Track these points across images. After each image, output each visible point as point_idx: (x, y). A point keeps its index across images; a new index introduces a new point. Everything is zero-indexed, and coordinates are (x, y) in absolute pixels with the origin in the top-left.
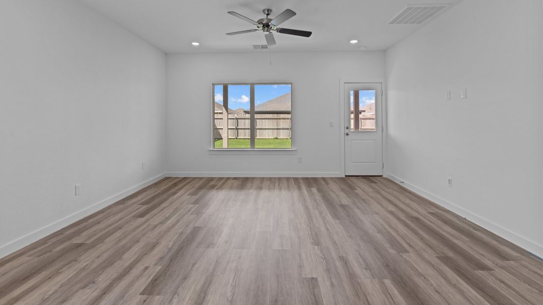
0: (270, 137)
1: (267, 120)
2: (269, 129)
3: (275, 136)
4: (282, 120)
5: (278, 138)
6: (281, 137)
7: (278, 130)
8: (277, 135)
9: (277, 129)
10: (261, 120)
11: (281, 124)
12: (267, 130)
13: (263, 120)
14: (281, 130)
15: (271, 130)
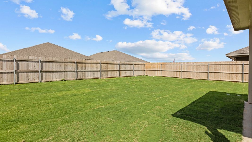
0: (58, 80)
1: (55, 64)
2: (56, 72)
3: (63, 79)
4: (68, 64)
5: (66, 79)
6: (68, 79)
7: (66, 73)
8: (65, 77)
9: (64, 72)
10: (47, 63)
11: (68, 66)
12: (54, 73)
13: (51, 64)
14: (68, 73)
15: (59, 73)
